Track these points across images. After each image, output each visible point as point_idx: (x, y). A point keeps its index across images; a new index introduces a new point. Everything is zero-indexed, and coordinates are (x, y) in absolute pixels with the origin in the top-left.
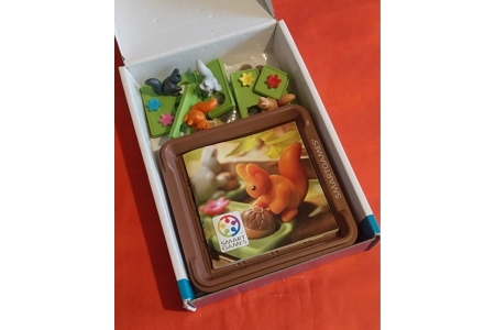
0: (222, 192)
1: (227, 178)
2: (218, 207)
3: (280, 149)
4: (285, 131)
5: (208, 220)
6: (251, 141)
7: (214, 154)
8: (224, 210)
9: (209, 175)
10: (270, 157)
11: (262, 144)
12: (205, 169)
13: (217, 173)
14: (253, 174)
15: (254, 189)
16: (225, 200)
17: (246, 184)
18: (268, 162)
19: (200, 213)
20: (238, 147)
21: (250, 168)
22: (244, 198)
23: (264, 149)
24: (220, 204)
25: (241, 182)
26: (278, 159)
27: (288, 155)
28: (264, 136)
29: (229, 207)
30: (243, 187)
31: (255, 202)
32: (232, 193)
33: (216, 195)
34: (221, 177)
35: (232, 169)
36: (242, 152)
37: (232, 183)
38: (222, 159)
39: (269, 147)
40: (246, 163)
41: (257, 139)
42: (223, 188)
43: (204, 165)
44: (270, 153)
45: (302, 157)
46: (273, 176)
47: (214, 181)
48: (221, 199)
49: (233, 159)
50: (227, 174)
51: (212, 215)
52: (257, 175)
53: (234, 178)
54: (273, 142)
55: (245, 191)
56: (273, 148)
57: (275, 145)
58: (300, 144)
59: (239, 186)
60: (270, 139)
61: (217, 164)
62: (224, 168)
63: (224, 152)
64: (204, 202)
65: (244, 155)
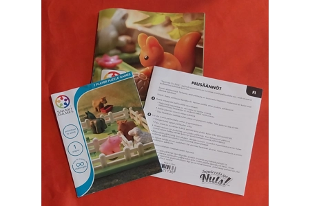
0: (118, 52)
1: (128, 42)
2: (111, 63)
3: (182, 32)
4: (193, 18)
5: (98, 70)
6: (160, 18)
7: (125, 17)
8: (114, 67)
9: (113, 33)
10: (172, 36)
11: (169, 23)
12: (112, 27)
13: (120, 34)
14: (151, 45)
15: (147, 59)
16: (119, 59)
17: (141, 52)
18: (168, 40)
19: (95, 62)
20: (148, 19)
21: (150, 40)
22: (135, 63)
23: (169, 28)
24: (113, 60)
25: (138, 49)
26: (177, 41)
27: (187, 40)
28: (174, 17)
29: (120, 66)
30: (138, 53)
31: (143, 70)
32: (126, 55)
33: (113, 52)
34: (123, 39)
35: (135, 35)
36: (149, 24)
37: (129, 47)
38: (129, 24)
39: (174, 28)
40: (149, 35)
41: (166, 17)
42: (121, 49)
43: (112, 23)
44: (172, 33)
45: (198, 46)
46: (167, 54)
47: (116, 39)
48: (116, 57)
49: (139, 27)
50: (128, 38)
51: (103, 67)
52: (154, 48)
53: (133, 43)
54: (179, 25)
55: (138, 58)
56: (177, 30)
57: (180, 28)
58: (201, 34)
59: (135, 51)
60: (177, 21)
61: (124, 26)
62: (129, 32)
63: (134, 18)
64: (101, 54)
65: (150, 27)
